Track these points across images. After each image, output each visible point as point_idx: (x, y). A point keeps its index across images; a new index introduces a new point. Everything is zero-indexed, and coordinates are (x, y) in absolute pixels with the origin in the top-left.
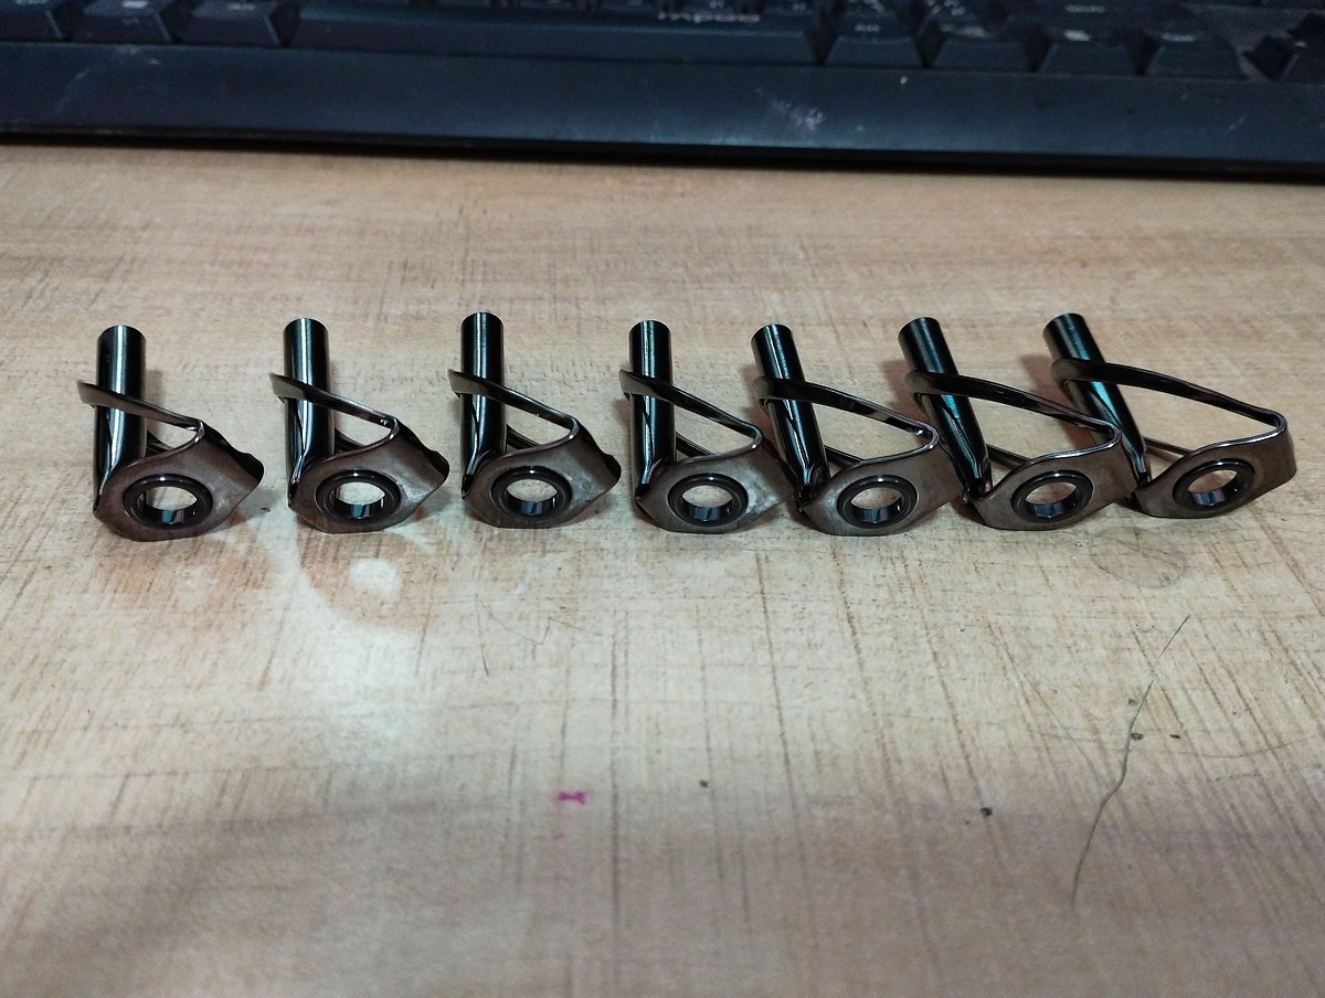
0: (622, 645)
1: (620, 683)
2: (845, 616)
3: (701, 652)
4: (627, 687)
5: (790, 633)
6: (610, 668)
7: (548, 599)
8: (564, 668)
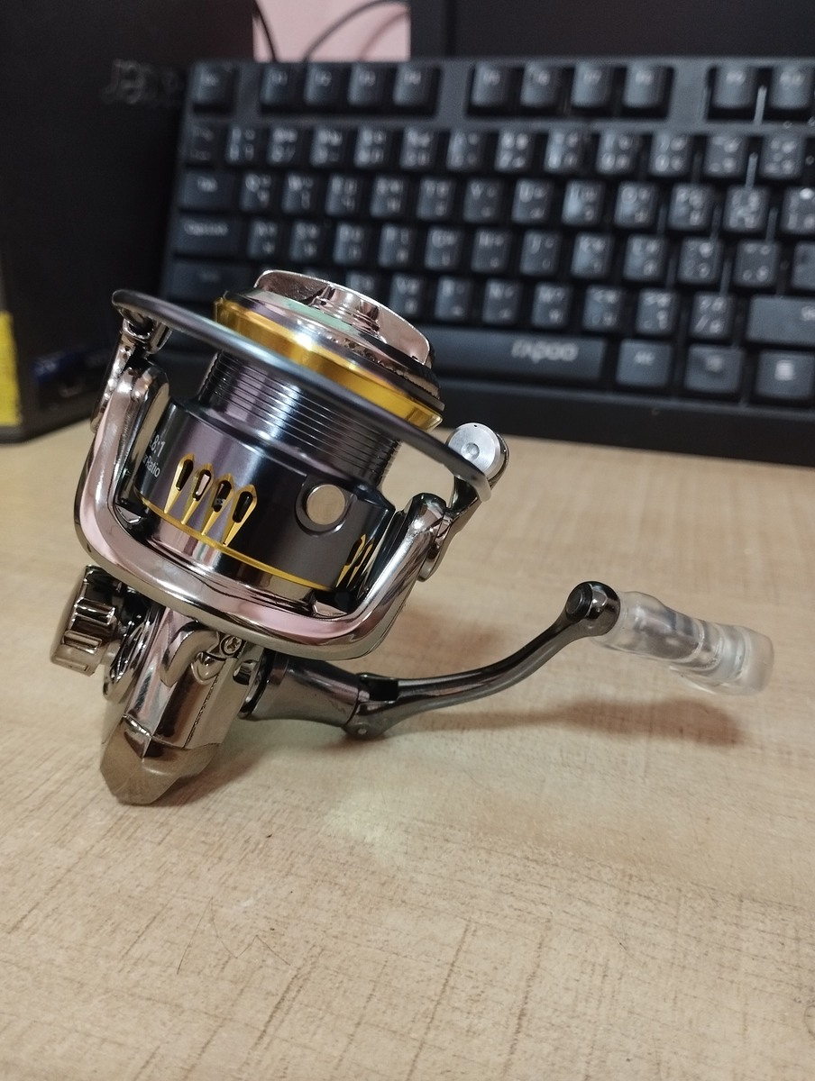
0: (301, 980)
1: (279, 1015)
2: (518, 1012)
3: (365, 1008)
4: (283, 1021)
5: (458, 1013)
6: (279, 998)
7: (266, 917)
8: (241, 987)
